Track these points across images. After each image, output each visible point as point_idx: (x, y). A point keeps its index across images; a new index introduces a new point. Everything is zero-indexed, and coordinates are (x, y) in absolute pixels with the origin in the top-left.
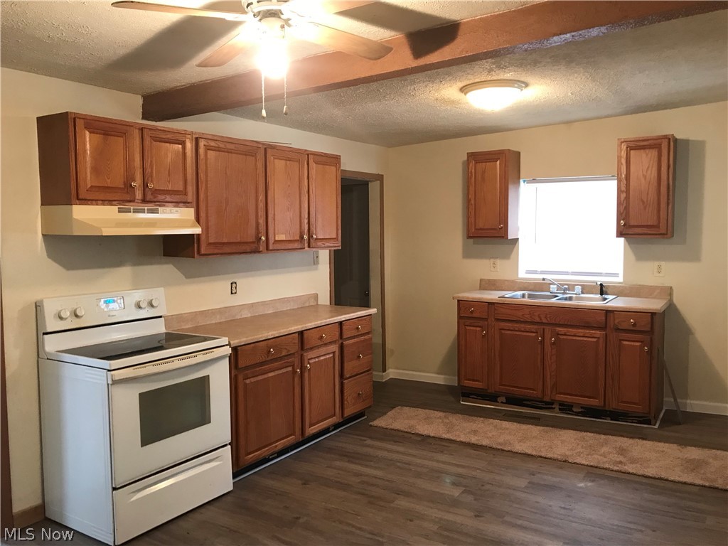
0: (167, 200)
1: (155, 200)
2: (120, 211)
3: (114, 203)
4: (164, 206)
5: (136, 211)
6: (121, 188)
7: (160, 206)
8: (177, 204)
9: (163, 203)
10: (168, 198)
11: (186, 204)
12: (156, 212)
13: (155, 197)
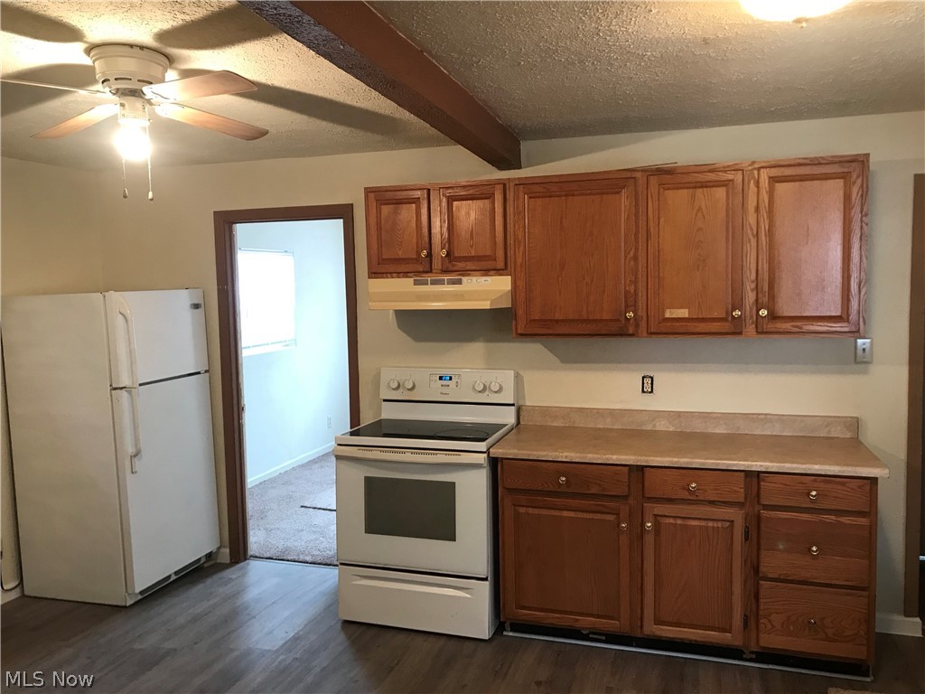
0: (468, 268)
1: (454, 269)
2: (416, 283)
3: (409, 275)
4: (469, 275)
5: (434, 283)
6: (412, 259)
7: (463, 275)
8: (486, 272)
9: (466, 273)
10: (470, 265)
11: (499, 271)
12: (459, 282)
13: (454, 266)
